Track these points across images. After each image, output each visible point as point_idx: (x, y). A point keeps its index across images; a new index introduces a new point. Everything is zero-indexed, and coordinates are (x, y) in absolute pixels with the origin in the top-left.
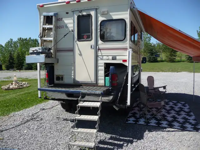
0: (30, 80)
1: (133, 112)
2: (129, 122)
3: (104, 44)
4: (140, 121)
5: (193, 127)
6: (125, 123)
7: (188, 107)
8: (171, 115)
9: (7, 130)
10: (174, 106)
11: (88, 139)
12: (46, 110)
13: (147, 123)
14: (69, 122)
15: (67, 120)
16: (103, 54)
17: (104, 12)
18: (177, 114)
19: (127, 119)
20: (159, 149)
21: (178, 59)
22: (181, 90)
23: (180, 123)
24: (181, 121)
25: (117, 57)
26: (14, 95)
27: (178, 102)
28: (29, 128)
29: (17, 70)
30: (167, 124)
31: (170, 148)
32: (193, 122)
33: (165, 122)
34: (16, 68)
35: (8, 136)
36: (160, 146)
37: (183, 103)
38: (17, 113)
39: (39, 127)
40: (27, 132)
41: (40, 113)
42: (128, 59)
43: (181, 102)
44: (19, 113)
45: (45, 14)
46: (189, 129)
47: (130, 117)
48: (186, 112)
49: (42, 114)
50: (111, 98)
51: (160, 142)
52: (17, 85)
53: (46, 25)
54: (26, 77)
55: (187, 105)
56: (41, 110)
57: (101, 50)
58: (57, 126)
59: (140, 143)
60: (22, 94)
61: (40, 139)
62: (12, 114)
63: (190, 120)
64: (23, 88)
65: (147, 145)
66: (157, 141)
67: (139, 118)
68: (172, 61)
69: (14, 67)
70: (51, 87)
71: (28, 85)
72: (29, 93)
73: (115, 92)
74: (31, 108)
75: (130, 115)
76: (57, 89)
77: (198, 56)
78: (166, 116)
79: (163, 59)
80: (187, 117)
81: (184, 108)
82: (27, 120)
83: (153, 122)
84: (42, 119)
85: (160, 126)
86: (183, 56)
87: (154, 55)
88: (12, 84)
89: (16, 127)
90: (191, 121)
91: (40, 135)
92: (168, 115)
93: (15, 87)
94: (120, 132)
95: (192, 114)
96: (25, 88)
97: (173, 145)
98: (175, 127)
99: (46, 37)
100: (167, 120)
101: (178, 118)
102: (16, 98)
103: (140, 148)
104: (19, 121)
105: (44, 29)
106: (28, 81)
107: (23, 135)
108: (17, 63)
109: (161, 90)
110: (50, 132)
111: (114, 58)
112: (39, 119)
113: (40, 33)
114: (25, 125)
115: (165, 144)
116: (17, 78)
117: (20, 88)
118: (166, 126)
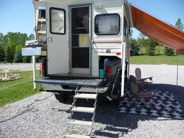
0: (21, 72)
1: (123, 101)
2: (121, 111)
3: (99, 37)
4: (131, 110)
5: (180, 115)
6: (118, 112)
7: (173, 96)
8: (159, 104)
9: (3, 122)
10: (160, 96)
11: (85, 129)
12: (41, 101)
13: (139, 112)
14: (65, 112)
15: (62, 111)
16: (98, 47)
17: (99, 6)
18: (164, 103)
19: (119, 109)
20: (153, 137)
21: (156, 52)
22: (163, 81)
23: (169, 112)
24: (169, 109)
25: (112, 50)
26: (7, 87)
27: (163, 92)
28: (26, 119)
29: (7, 63)
30: (156, 113)
31: (163, 136)
32: (180, 110)
33: (154, 111)
34: (7, 61)
35: (6, 127)
36: (154, 134)
37: (167, 93)
38: (12, 104)
39: (35, 118)
40: (24, 123)
41: (34, 104)
42: (122, 51)
43: (166, 92)
44: (14, 104)
45: (41, 8)
46: (177, 117)
47: (122, 106)
48: (172, 101)
49: (37, 105)
50: (106, 89)
51: (153, 130)
52: (9, 77)
53: (41, 19)
54: (17, 70)
55: (171, 94)
56: (35, 101)
57: (96, 44)
58: (53, 117)
59: (134, 132)
60: (15, 86)
61: (38, 130)
62: (7, 106)
63: (176, 108)
64: (16, 80)
65: (142, 134)
66: (150, 129)
67: (130, 108)
68: (152, 54)
69: (5, 60)
70: (47, 79)
71: (20, 77)
72: (22, 85)
73: (109, 83)
74: (25, 99)
75: (121, 104)
76: (53, 81)
77: (182, 50)
78: (154, 105)
79: (144, 53)
80: (174, 106)
81: (170, 97)
82: (23, 111)
83: (143, 111)
84: (38, 110)
85: (151, 115)
86: (161, 50)
87: (135, 49)
88: (4, 76)
89: (12, 118)
90: (178, 110)
91: (37, 126)
92: (156, 105)
93: (7, 79)
94: (114, 121)
95: (177, 103)
96: (17, 80)
97: (166, 133)
98: (165, 116)
99: (41, 31)
100: (156, 109)
101: (166, 107)
102: (9, 90)
103: (136, 137)
104: (15, 113)
105: (39, 23)
106: (20, 73)
107: (21, 126)
108: (7, 56)
109: (148, 81)
110: (47, 123)
111: (108, 51)
112: (35, 110)
113: (36, 27)
114: (22, 116)
115: (158, 132)
116: (9, 71)
117: (13, 80)
118: (156, 115)
